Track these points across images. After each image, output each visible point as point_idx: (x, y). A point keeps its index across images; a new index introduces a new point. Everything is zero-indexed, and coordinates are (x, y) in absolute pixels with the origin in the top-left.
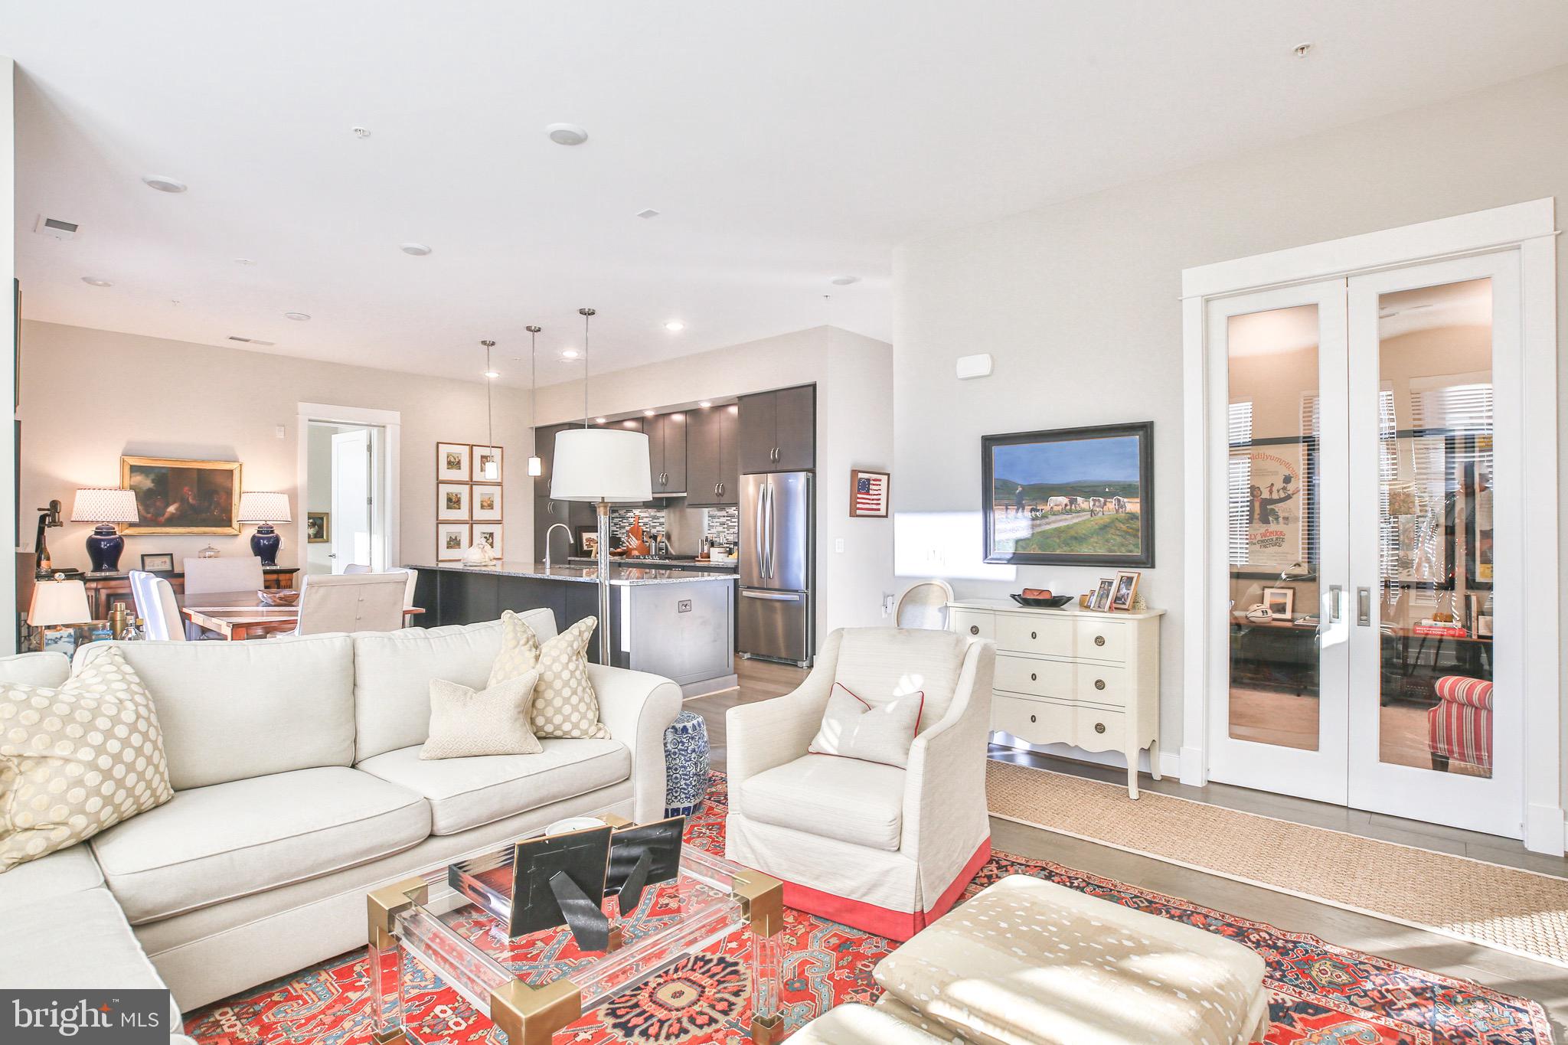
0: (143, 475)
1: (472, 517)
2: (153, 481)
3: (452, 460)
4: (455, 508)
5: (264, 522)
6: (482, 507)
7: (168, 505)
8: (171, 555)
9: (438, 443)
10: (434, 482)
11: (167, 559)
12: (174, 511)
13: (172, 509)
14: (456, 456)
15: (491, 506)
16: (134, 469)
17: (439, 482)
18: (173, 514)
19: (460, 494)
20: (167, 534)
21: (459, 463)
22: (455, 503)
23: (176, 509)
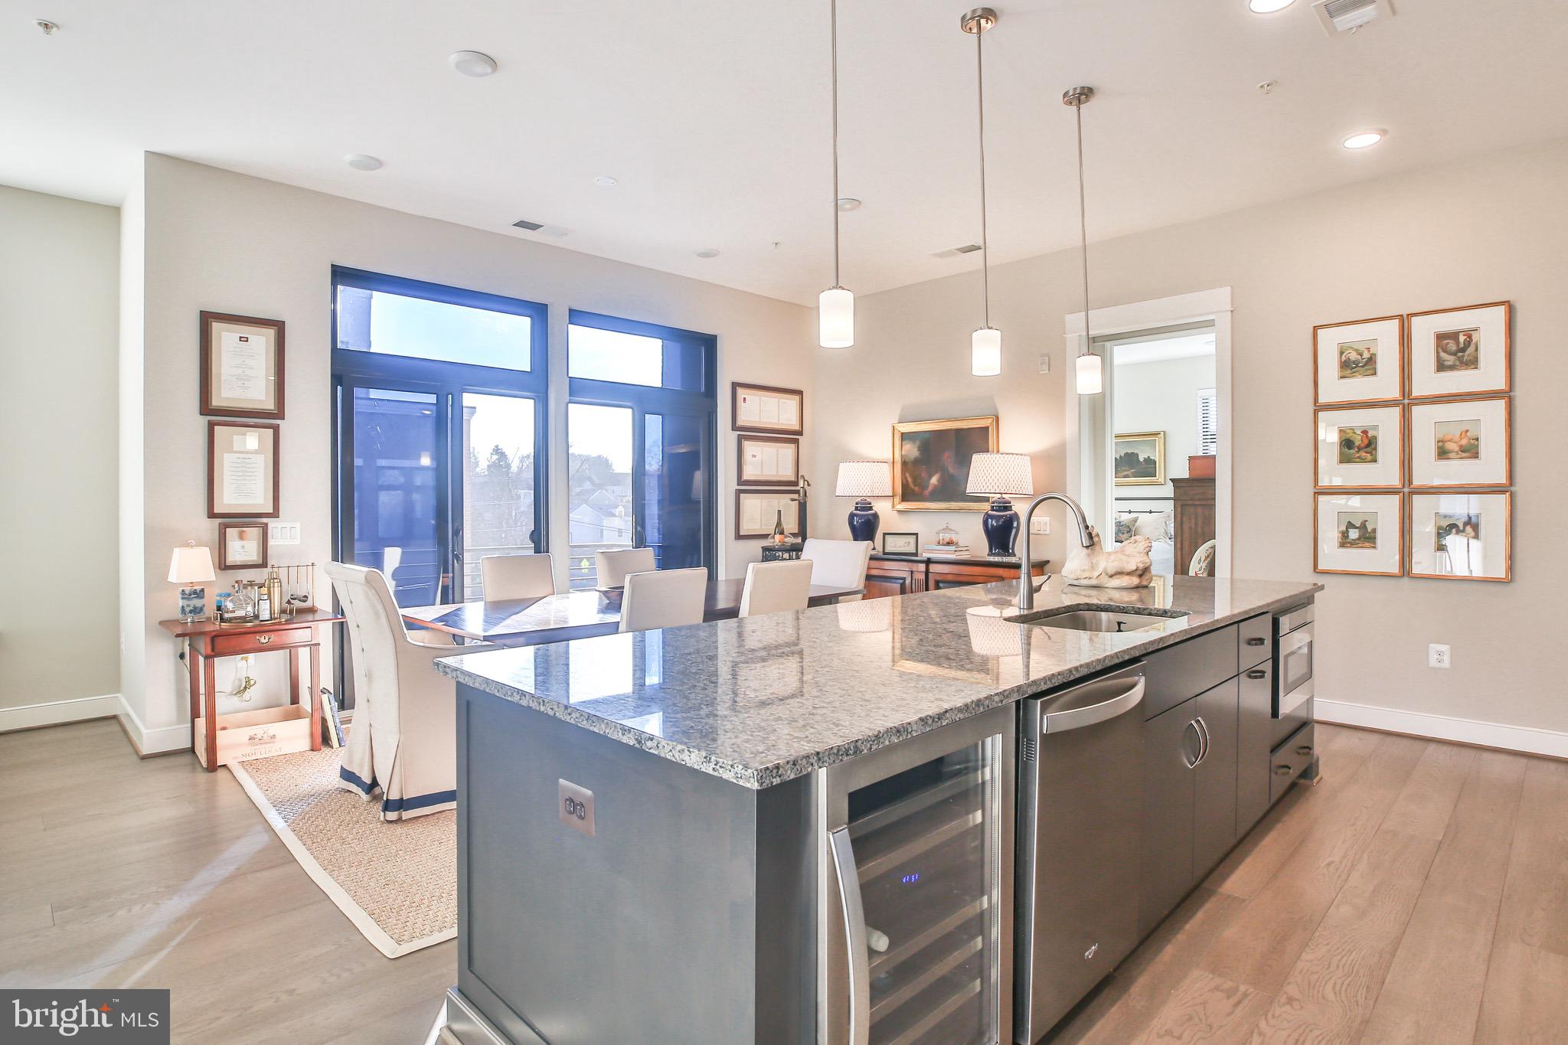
0: (911, 442)
1: (1410, 482)
2: (920, 449)
3: (1353, 356)
4: (1363, 461)
5: (999, 496)
6: (1442, 453)
7: (930, 477)
8: (916, 534)
9: (1316, 328)
10: (1310, 408)
11: (912, 539)
12: (936, 483)
13: (934, 480)
14: (1361, 348)
15: (1471, 451)
16: (904, 437)
17: (1319, 408)
18: (935, 486)
19: (1376, 427)
20: (927, 511)
21: (1372, 360)
22: (1360, 449)
23: (938, 481)
